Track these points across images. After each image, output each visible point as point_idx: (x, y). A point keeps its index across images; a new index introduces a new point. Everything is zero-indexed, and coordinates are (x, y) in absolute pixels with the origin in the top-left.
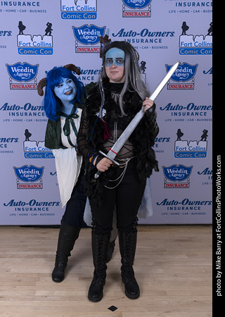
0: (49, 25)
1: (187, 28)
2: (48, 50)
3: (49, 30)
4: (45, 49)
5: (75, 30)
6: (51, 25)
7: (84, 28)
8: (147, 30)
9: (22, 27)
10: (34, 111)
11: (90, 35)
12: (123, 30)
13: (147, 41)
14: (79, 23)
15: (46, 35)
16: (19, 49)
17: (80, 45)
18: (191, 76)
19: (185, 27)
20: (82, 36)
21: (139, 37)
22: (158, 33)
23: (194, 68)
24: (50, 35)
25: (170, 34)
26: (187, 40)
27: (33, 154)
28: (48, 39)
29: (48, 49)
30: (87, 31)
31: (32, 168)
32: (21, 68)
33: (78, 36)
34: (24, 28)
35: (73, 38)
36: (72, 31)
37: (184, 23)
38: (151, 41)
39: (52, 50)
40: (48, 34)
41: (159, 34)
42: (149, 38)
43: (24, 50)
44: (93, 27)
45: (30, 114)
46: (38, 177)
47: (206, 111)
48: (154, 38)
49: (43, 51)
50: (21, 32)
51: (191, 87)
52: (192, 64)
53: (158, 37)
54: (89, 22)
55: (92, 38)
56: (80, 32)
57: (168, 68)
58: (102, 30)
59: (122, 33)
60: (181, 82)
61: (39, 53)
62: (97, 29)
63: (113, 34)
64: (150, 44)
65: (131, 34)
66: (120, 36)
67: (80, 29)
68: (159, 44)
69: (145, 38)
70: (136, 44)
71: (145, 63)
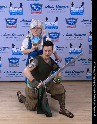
0: (21, 4)
2: (21, 13)
3: (21, 5)
4: (20, 13)
5: (31, 5)
6: (22, 3)
7: (34, 4)
8: (58, 5)
9: (11, 4)
14: (33, 3)
16: (10, 13)
17: (33, 11)
18: (75, 23)
20: (34, 8)
21: (55, 8)
23: (76, 20)
26: (73, 9)
28: (21, 9)
30: (36, 6)
31: (15, 58)
32: (10, 20)
33: (32, 8)
34: (12, 4)
36: (30, 5)
40: (21, 7)
42: (59, 8)
43: (12, 13)
44: (38, 4)
47: (81, 36)
48: (61, 8)
50: (11, 6)
51: (75, 27)
52: (76, 18)
53: (62, 8)
54: (36, 2)
55: (38, 8)
56: (33, 6)
57: (66, 20)
58: (41, 5)
59: (49, 6)
60: (71, 25)
61: (17, 14)
62: (39, 5)
63: (45, 7)
64: (59, 11)
65: (52, 7)
66: (48, 8)
67: (33, 5)
68: (63, 11)
69: (57, 8)
70: (54, 11)
71: (57, 18)
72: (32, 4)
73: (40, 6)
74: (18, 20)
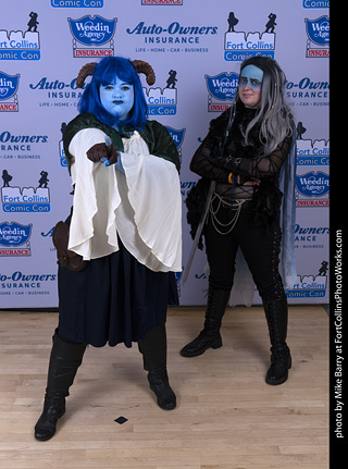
0: (34, 16)
1: (236, 21)
2: (33, 54)
3: (33, 23)
4: (28, 52)
5: (72, 24)
6: (36, 15)
7: (85, 20)
8: (178, 25)
10: (14, 143)
11: (95, 31)
12: (142, 24)
13: (177, 40)
14: (78, 13)
15: (29, 30)
17: (80, 45)
19: (233, 21)
20: (83, 32)
21: (166, 35)
22: (193, 28)
24: (35, 31)
25: (211, 30)
27: (16, 205)
28: (32, 38)
29: (33, 52)
30: (90, 25)
31: (15, 226)
33: (76, 34)
35: (70, 36)
36: (68, 24)
37: (232, 14)
38: (184, 40)
39: (38, 53)
40: (33, 29)
41: (195, 30)
42: (180, 36)
44: (98, 20)
45: (10, 148)
46: (24, 239)
48: (188, 36)
49: (25, 55)
53: (193, 35)
54: (92, 12)
55: (98, 35)
56: (80, 27)
57: (209, 80)
58: (112, 24)
59: (141, 28)
60: (228, 101)
61: (20, 58)
62: (105, 22)
63: (128, 30)
64: (181, 46)
65: (154, 29)
66: (139, 33)
67: (79, 22)
68: (195, 46)
69: (174, 36)
70: (161, 45)
71: (175, 73)
72: (74, 18)
73: (107, 28)
74: (21, 81)
